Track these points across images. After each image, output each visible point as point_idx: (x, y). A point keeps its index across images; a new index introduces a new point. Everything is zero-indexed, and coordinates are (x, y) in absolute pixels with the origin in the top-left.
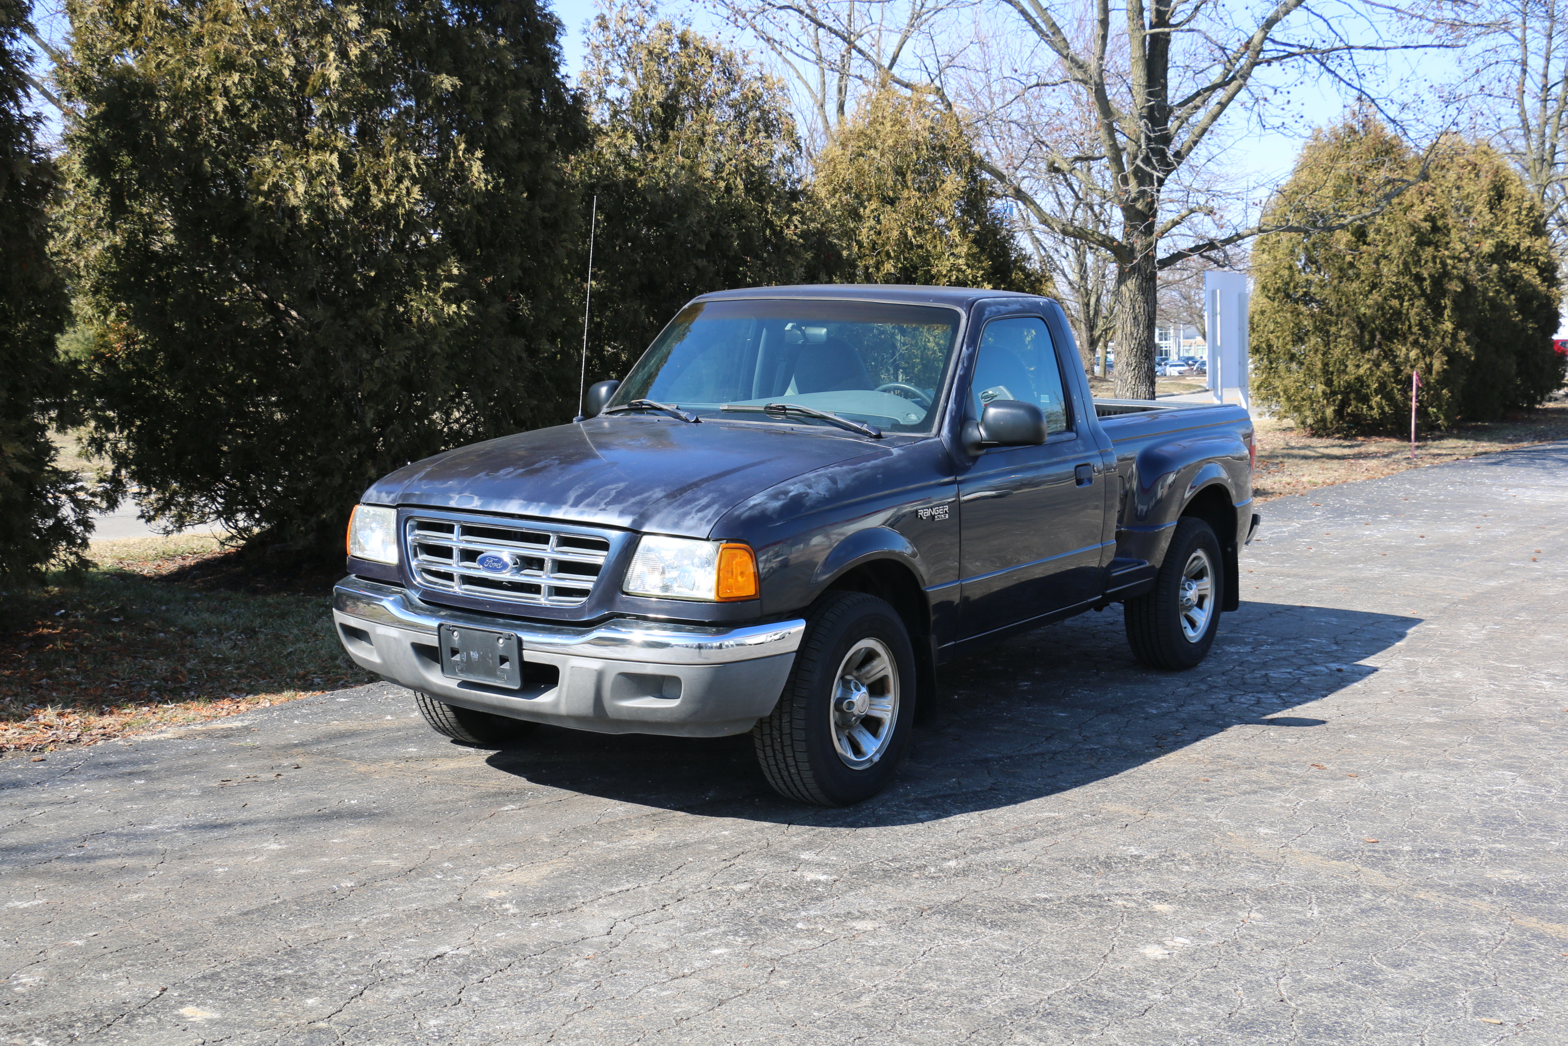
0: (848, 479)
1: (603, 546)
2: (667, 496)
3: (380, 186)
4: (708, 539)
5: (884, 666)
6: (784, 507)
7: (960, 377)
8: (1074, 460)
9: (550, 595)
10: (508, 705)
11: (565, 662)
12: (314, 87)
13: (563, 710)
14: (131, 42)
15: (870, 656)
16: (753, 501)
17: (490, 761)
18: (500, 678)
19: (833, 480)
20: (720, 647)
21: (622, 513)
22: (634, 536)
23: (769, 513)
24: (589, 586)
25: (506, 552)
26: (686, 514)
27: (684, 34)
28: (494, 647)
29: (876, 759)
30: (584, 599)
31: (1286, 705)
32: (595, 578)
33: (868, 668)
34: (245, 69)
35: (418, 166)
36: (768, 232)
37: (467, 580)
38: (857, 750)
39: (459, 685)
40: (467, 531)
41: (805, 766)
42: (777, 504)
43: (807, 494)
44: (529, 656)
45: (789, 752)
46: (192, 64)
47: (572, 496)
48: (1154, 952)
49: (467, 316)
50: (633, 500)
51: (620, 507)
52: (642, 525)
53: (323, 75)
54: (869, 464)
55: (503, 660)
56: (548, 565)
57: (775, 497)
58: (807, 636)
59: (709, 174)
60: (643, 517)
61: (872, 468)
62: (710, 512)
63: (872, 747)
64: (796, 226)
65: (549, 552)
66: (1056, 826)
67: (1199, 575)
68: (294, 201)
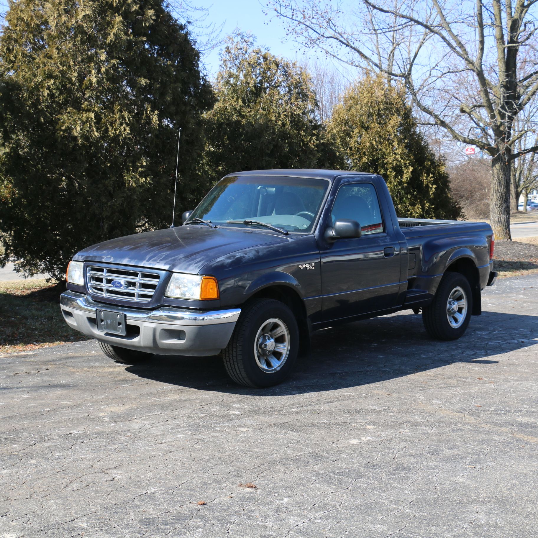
0: (265, 251)
1: (157, 277)
2: (184, 257)
3: (113, 127)
4: (198, 275)
5: (283, 330)
6: (232, 262)
7: (326, 209)
8: (383, 245)
9: (139, 297)
10: (122, 342)
11: (142, 325)
12: (86, 85)
13: (142, 344)
14: (12, 67)
15: (276, 326)
16: (218, 260)
17: (127, 369)
18: (118, 331)
19: (257, 252)
20: (203, 319)
21: (166, 264)
22: (170, 273)
23: (225, 264)
24: (152, 294)
25: (122, 280)
26: (190, 265)
27: (265, 54)
28: (116, 319)
29: (278, 369)
30: (150, 299)
31: (487, 355)
32: (154, 290)
33: (275, 331)
34: (55, 78)
35: (129, 119)
36: (301, 144)
37: (109, 291)
38: (269, 365)
39: (105, 334)
40: (109, 271)
41: (242, 370)
42: (229, 261)
43: (244, 257)
44: (129, 322)
45: (236, 363)
46: (35, 76)
47: (148, 257)
48: (355, 441)
49: (149, 183)
50: (171, 259)
51: (165, 261)
52: (173, 269)
53: (90, 80)
54: (276, 245)
55: (120, 324)
56: (138, 285)
57: (229, 258)
58: (241, 315)
59: (274, 118)
60: (174, 266)
61: (277, 247)
62: (200, 264)
63: (276, 364)
64: (314, 142)
65: (138, 280)
66: (348, 397)
67: (460, 298)
68: (76, 134)
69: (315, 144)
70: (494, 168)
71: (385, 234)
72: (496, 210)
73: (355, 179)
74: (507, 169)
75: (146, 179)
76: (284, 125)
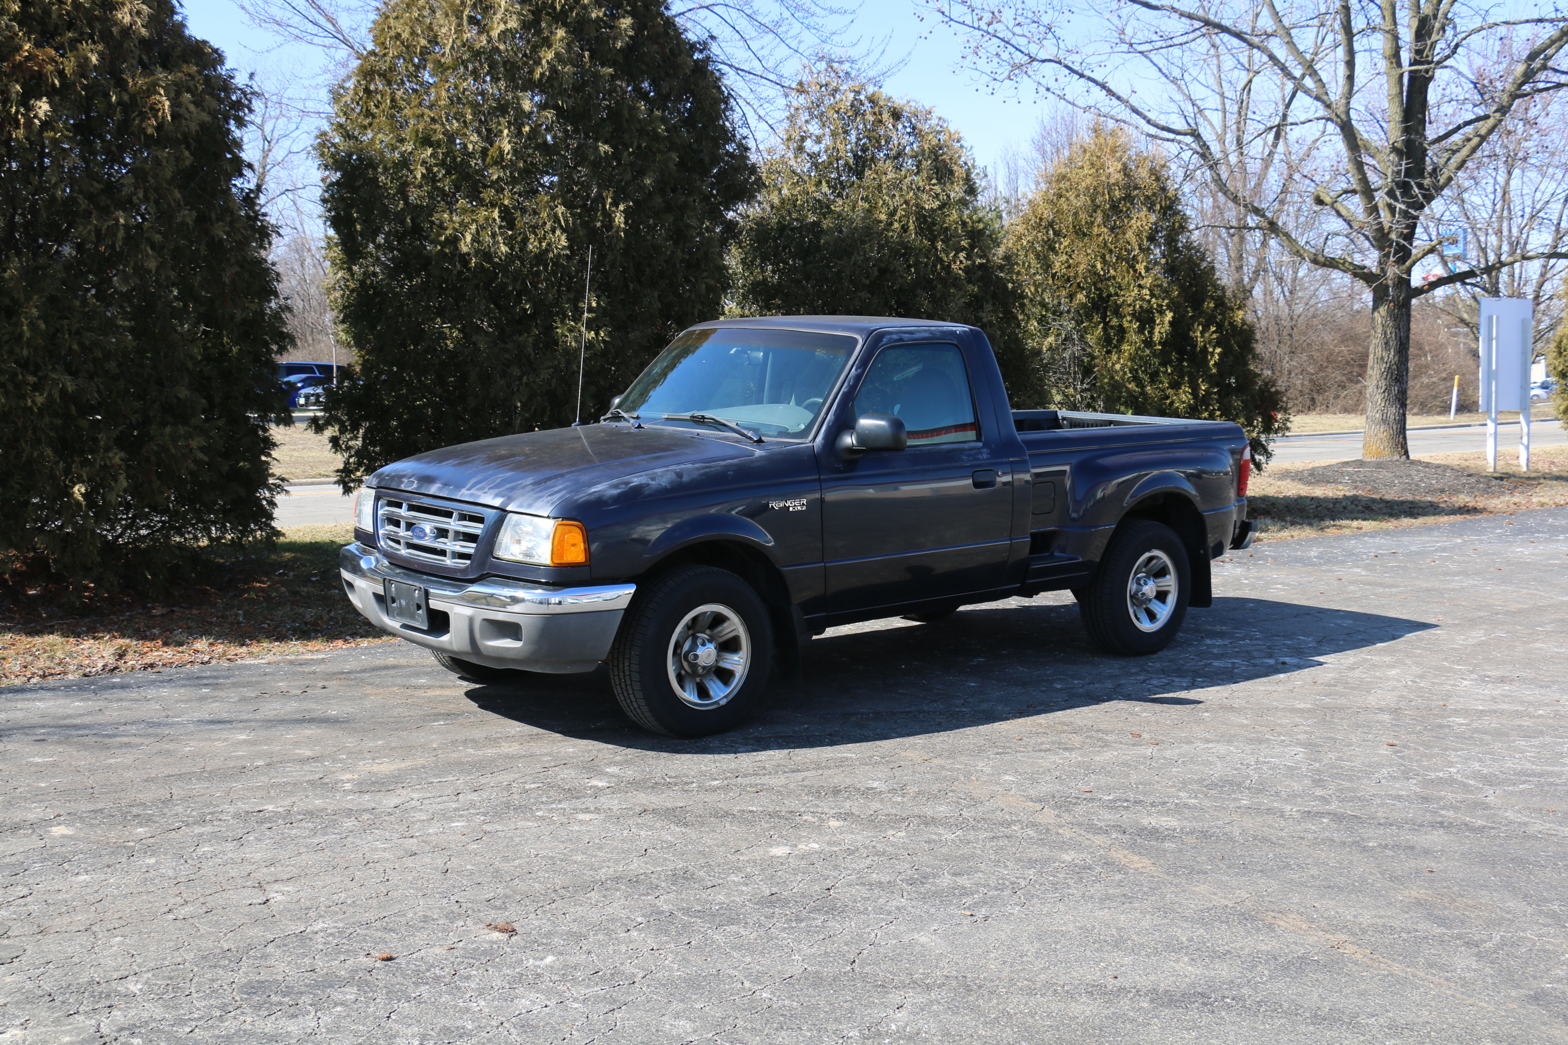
0: (695, 475)
1: (480, 520)
2: (533, 484)
3: (536, 235)
4: (548, 517)
5: (735, 625)
6: (620, 495)
7: (844, 393)
8: (971, 466)
9: (454, 558)
11: (452, 609)
12: (493, 157)
14: (370, 124)
15: (719, 620)
16: (593, 490)
17: (470, 694)
18: (418, 621)
19: (679, 475)
20: (560, 603)
21: (497, 495)
22: (503, 512)
23: (605, 498)
24: (472, 551)
25: (428, 525)
26: (540, 497)
28: (413, 597)
29: (723, 702)
30: (468, 562)
32: (474, 545)
33: (720, 628)
34: (436, 145)
36: (939, 267)
38: (703, 692)
39: (402, 626)
40: (411, 508)
41: (642, 702)
42: (615, 492)
43: (648, 485)
44: (434, 604)
45: (629, 687)
46: (402, 141)
47: (472, 482)
49: (604, 341)
50: (508, 486)
51: (496, 491)
52: (508, 504)
53: (500, 148)
54: (723, 463)
55: (419, 607)
56: (451, 535)
57: (616, 486)
58: (635, 596)
59: (883, 217)
60: (510, 500)
61: (725, 466)
62: (558, 495)
63: (720, 693)
64: (961, 262)
65: (453, 524)
67: (1161, 573)
68: (465, 249)
69: (962, 266)
70: (1376, 314)
71: (980, 444)
72: (1379, 398)
73: (918, 335)
74: (1402, 315)
75: (597, 334)
76: (905, 229)
